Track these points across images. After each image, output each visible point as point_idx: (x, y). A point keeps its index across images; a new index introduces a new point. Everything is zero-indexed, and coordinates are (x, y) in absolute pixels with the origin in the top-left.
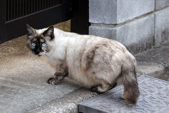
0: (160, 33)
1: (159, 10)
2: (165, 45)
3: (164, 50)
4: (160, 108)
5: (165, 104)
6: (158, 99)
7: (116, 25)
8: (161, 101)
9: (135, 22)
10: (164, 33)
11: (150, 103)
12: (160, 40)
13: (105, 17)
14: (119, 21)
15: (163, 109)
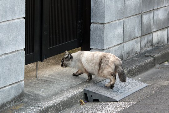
0: (126, 54)
1: (125, 42)
2: (128, 59)
3: (128, 62)
4: (125, 91)
5: (127, 89)
6: (124, 87)
7: (104, 49)
8: (126, 88)
9: (113, 48)
10: (128, 53)
11: (120, 89)
12: (126, 57)
13: (98, 46)
14: (105, 48)
15: (126, 91)
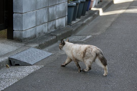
0: (38, 33)
1: (37, 26)
2: (40, 37)
3: (39, 39)
4: (37, 58)
5: (39, 57)
6: (36, 55)
7: (23, 31)
8: (38, 56)
9: (29, 30)
10: (39, 33)
11: (34, 57)
12: (38, 36)
13: (19, 28)
14: (24, 29)
15: (38, 58)
